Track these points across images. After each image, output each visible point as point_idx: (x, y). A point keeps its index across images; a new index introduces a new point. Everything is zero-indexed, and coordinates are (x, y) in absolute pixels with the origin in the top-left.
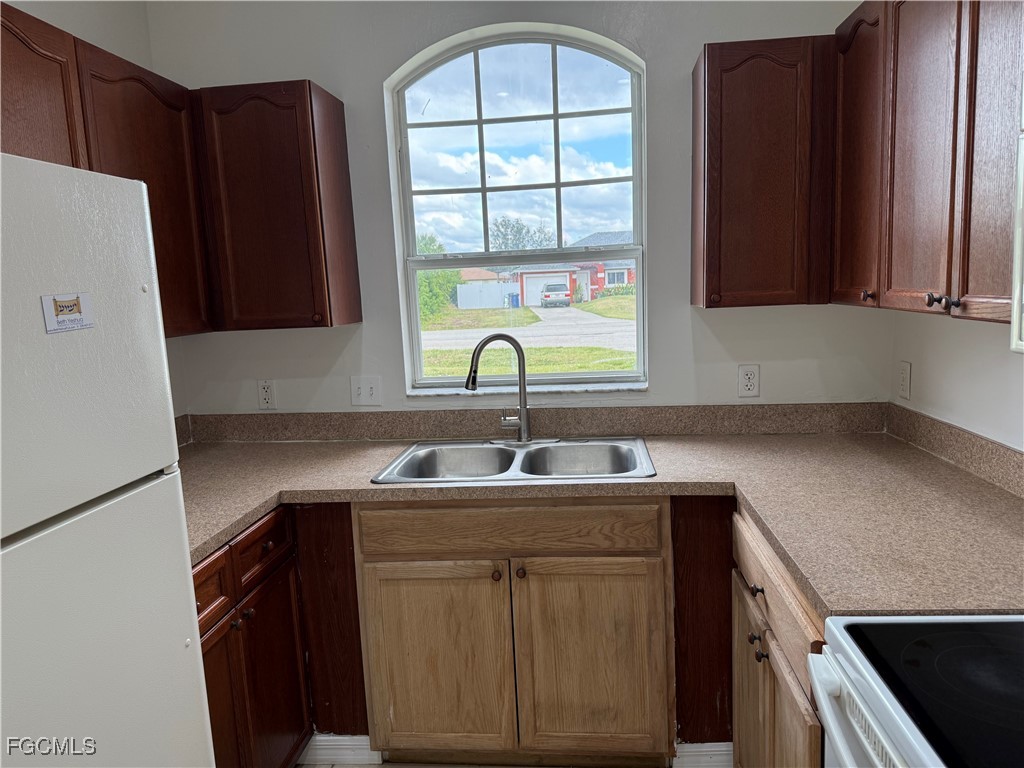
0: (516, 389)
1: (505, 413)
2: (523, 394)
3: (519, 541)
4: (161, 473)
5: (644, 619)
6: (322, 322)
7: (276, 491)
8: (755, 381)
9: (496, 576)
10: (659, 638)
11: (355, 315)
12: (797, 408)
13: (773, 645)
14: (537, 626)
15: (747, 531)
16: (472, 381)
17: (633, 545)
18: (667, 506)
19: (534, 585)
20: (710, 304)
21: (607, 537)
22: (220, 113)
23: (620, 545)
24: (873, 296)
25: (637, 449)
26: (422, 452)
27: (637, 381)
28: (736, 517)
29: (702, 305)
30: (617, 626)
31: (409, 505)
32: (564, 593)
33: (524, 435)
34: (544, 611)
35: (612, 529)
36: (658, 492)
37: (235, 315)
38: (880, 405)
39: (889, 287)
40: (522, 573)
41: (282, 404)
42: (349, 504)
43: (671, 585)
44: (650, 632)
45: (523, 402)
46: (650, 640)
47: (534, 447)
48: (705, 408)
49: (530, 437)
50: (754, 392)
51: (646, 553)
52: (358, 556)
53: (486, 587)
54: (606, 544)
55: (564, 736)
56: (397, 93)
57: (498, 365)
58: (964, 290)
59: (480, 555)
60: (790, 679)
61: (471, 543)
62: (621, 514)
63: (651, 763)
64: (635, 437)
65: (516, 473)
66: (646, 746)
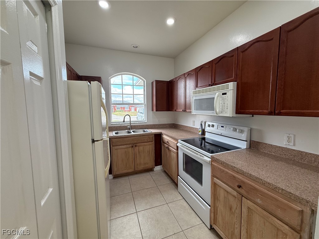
1: (128, 126)
2: (130, 123)
3: (135, 142)
5: (151, 150)
9: (132, 147)
12: (164, 124)
13: (170, 147)
15: (164, 137)
16: (124, 121)
17: (150, 141)
18: (154, 136)
19: (137, 147)
20: (156, 111)
23: (148, 141)
25: (147, 130)
26: (116, 132)
27: (144, 121)
28: (163, 135)
30: (148, 152)
32: (141, 148)
33: (130, 129)
34: (138, 151)
35: (147, 139)
36: (153, 134)
38: (173, 124)
39: (177, 109)
40: (136, 146)
43: (154, 145)
44: (152, 152)
45: (130, 124)
49: (132, 129)
50: (160, 122)
51: (151, 142)
53: (130, 149)
54: (147, 141)
55: (141, 168)
56: (110, 79)
57: (127, 119)
58: (186, 109)
59: (129, 144)
60: (173, 149)
61: (129, 143)
62: (148, 137)
63: (151, 170)
64: (145, 129)
65: (133, 133)
66: (151, 167)
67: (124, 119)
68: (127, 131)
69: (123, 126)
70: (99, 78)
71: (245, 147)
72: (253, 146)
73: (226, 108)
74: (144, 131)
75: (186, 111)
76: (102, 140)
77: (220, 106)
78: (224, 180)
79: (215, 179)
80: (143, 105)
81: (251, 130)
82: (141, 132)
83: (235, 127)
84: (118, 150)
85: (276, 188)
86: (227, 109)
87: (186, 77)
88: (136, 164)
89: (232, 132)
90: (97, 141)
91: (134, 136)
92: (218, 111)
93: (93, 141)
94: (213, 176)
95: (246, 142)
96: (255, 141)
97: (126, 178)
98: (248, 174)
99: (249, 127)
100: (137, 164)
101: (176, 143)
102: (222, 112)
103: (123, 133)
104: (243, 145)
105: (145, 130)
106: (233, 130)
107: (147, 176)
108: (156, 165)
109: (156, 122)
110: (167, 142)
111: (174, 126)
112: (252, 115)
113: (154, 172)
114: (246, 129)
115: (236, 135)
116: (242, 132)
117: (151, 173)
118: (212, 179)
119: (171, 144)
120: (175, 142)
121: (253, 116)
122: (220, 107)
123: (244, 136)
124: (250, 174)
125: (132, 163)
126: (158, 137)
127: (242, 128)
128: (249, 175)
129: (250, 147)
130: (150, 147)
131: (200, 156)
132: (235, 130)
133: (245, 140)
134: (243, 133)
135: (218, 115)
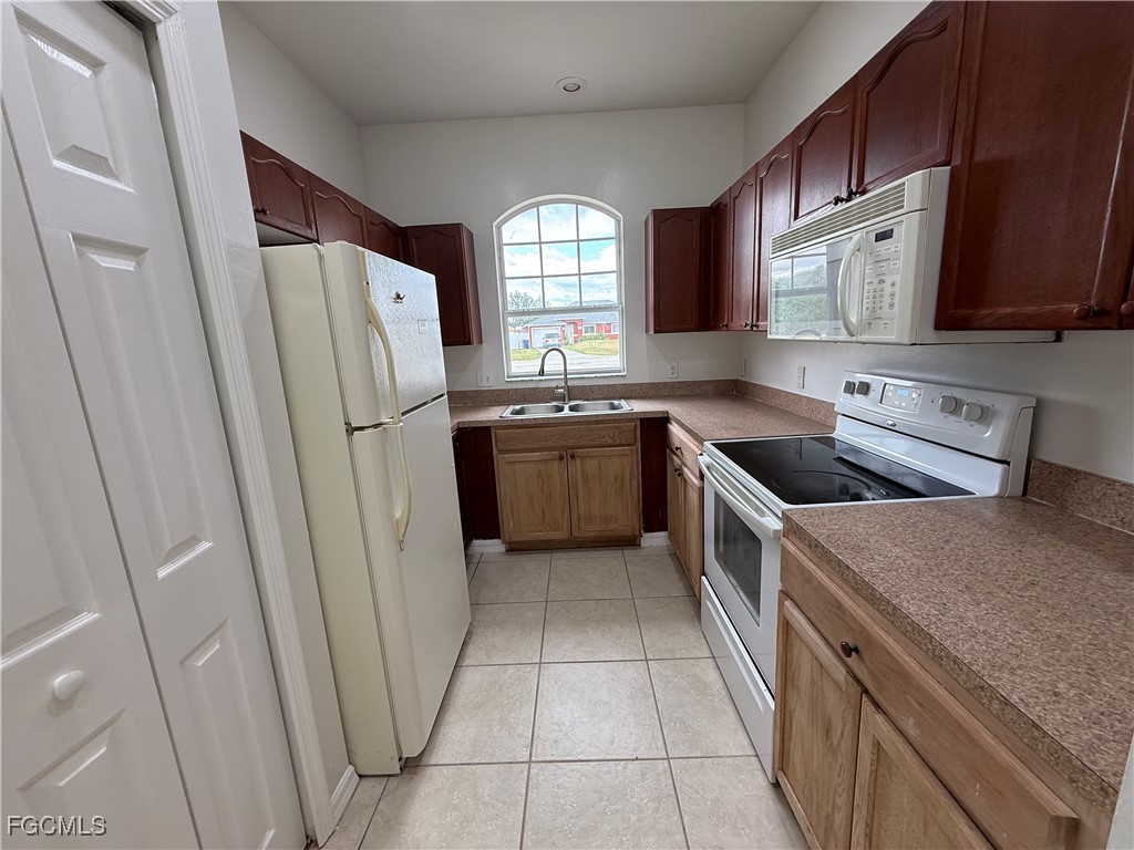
0: (563, 377)
1: (557, 388)
2: (566, 379)
3: (571, 442)
4: (442, 396)
5: (628, 475)
6: (469, 343)
7: (457, 421)
8: (676, 370)
9: (561, 458)
10: (635, 483)
11: (480, 342)
12: (694, 383)
13: (685, 469)
14: (580, 480)
15: (674, 428)
16: (542, 372)
17: (623, 442)
18: (638, 423)
19: (578, 462)
20: (656, 332)
21: (612, 438)
22: (416, 238)
23: (618, 442)
24: (726, 326)
25: (623, 402)
26: (518, 407)
27: (620, 371)
28: (670, 427)
29: (651, 332)
30: (616, 479)
31: (519, 427)
32: (592, 465)
33: (567, 399)
34: (583, 473)
35: (614, 434)
36: (633, 416)
38: (732, 380)
39: (732, 321)
40: (573, 457)
42: (490, 427)
43: (640, 459)
44: (631, 480)
45: (566, 383)
46: (631, 484)
47: (572, 403)
48: (653, 384)
49: (570, 400)
50: (676, 376)
51: (629, 445)
52: (495, 452)
53: (556, 464)
54: (611, 441)
55: (592, 530)
56: (499, 228)
57: (554, 364)
58: (758, 320)
59: (551, 449)
60: (691, 476)
61: (549, 444)
62: (618, 428)
63: (631, 542)
64: (620, 398)
65: (566, 412)
66: (629, 533)
67: (543, 366)
68: (555, 403)
69: (545, 389)
70: (456, 228)
71: (994, 491)
72: (1039, 488)
73: (887, 300)
74: (613, 407)
75: (757, 326)
76: (376, 426)
77: (866, 295)
78: (812, 616)
79: (788, 603)
80: (617, 313)
81: (1039, 411)
82: (597, 409)
83: (957, 393)
84: (517, 466)
85: (982, 688)
86: (892, 306)
87: (762, 180)
88: (575, 516)
89: (942, 415)
90: (362, 428)
91: (566, 421)
92: (854, 319)
93: (351, 430)
94: (785, 594)
95: (999, 468)
96: (1051, 464)
97: (545, 557)
98: (888, 603)
99: (1030, 395)
100: (579, 517)
101: (699, 452)
102: (870, 324)
103: (538, 412)
104: (984, 481)
105: (616, 402)
106: (943, 409)
107: (611, 560)
108: (650, 528)
109: (664, 374)
110: (677, 449)
111: (736, 391)
112: (1050, 334)
113: (641, 552)
114: (1005, 406)
115: (957, 429)
116: (984, 416)
117: (629, 553)
118: (781, 605)
119: (688, 459)
120: (696, 449)
121: (1058, 339)
122: (865, 300)
123: (991, 438)
124: (895, 608)
125: (563, 513)
126: (655, 428)
127: (986, 399)
128: (890, 609)
129: (1025, 493)
130: (624, 465)
131: (757, 509)
132: (953, 407)
133: (994, 456)
134: (988, 425)
135: (854, 339)
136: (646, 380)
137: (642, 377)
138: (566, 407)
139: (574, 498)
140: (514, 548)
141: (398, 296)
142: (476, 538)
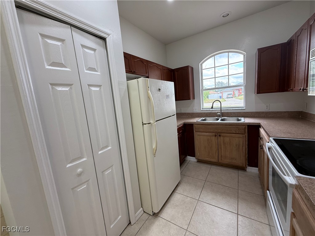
0: (220, 109)
1: (218, 113)
2: (221, 110)
3: (219, 131)
4: (174, 115)
5: (241, 145)
6: (189, 99)
7: (183, 122)
8: (269, 107)
9: (216, 136)
10: (244, 148)
11: (194, 98)
12: (278, 112)
13: (264, 147)
14: (222, 144)
15: (262, 130)
16: (212, 108)
17: (240, 133)
18: (247, 127)
19: (222, 138)
20: (258, 93)
21: (235, 131)
22: (177, 72)
23: (237, 132)
24: (292, 90)
25: (242, 118)
26: (204, 118)
28: (260, 128)
29: (256, 94)
30: (236, 145)
31: (202, 125)
32: (227, 139)
33: (221, 116)
34: (223, 142)
35: (236, 130)
36: (245, 124)
37: (178, 99)
38: (299, 111)
39: (295, 88)
40: (220, 136)
41: (183, 112)
42: (193, 124)
43: (247, 140)
46: (242, 148)
47: (223, 118)
48: (257, 112)
49: (222, 117)
50: (268, 109)
51: (242, 134)
52: (194, 131)
53: (214, 138)
55: (227, 161)
56: (201, 65)
59: (213, 132)
62: (237, 127)
65: (219, 121)
66: (241, 165)
67: (213, 105)
68: (217, 117)
69: (214, 113)
70: (187, 67)
74: (238, 120)
76: (149, 124)
80: (243, 87)
82: (232, 120)
84: (201, 137)
88: (220, 156)
90: (145, 124)
93: (143, 124)
97: (209, 166)
100: (222, 156)
101: (268, 142)
103: (210, 120)
105: (240, 118)
107: (233, 173)
108: (250, 165)
109: (263, 108)
110: (261, 138)
113: (246, 173)
117: (241, 172)
118: (292, 219)
119: (265, 143)
120: (267, 140)
125: (216, 153)
126: (254, 130)
130: (241, 141)
136: (254, 111)
137: (253, 109)
138: (220, 119)
139: (220, 149)
140: (199, 161)
141: (159, 89)
142: (189, 156)
